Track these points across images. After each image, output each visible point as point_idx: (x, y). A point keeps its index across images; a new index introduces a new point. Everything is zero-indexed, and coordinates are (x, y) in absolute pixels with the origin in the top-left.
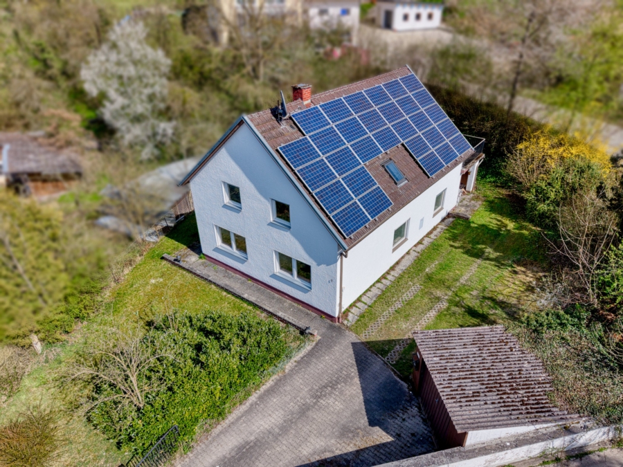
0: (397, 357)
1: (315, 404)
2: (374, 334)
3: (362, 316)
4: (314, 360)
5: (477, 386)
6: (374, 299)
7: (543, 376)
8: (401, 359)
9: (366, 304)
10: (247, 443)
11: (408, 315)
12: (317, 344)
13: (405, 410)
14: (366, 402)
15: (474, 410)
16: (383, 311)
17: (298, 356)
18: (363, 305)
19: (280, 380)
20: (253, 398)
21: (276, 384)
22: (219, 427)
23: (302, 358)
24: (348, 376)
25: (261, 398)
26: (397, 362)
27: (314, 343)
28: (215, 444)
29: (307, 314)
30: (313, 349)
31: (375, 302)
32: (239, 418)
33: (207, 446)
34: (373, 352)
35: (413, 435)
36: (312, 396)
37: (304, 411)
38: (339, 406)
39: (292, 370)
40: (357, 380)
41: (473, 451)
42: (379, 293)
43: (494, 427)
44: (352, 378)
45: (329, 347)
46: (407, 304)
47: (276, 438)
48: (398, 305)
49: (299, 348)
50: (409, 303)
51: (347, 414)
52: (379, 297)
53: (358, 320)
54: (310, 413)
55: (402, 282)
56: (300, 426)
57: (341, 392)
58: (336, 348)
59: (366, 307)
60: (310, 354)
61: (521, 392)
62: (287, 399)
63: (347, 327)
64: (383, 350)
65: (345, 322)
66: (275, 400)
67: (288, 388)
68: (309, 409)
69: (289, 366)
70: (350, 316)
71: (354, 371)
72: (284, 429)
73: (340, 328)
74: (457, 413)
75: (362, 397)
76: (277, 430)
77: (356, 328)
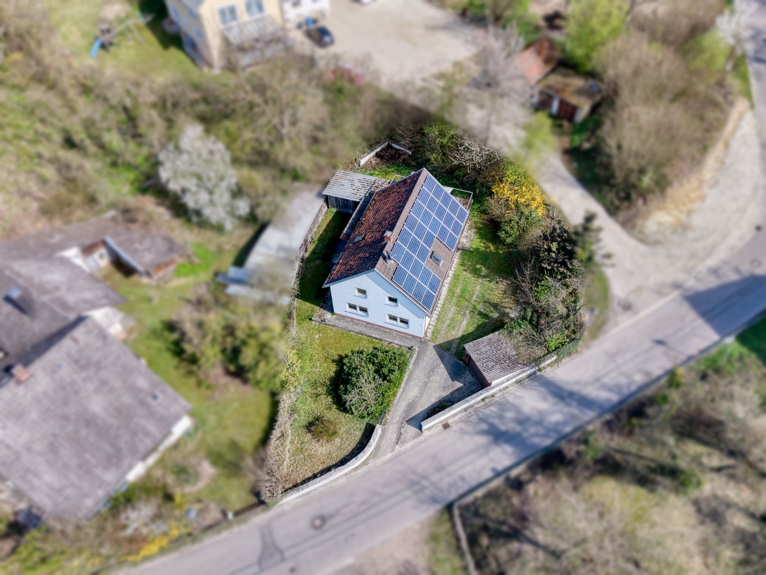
0: (455, 351)
1: (429, 380)
2: (441, 340)
3: (433, 333)
4: (420, 361)
5: (493, 363)
6: (436, 321)
7: (514, 353)
8: (457, 351)
9: (433, 325)
10: (410, 403)
11: (454, 327)
12: (418, 353)
13: (464, 373)
14: (449, 374)
15: (493, 373)
16: (442, 327)
17: (412, 361)
18: (432, 326)
19: (410, 374)
20: (403, 385)
21: (409, 376)
22: (396, 400)
23: (415, 361)
24: (437, 364)
25: (406, 384)
26: (455, 353)
27: (417, 353)
28: (398, 407)
29: (407, 338)
30: (417, 355)
31: (437, 323)
32: (401, 395)
33: (395, 408)
34: (444, 351)
35: (470, 383)
36: (426, 378)
37: (426, 384)
38: (438, 379)
39: (413, 368)
40: (442, 366)
41: (494, 386)
42: (437, 317)
43: (500, 377)
44: (439, 365)
45: (424, 353)
46: (452, 320)
47: (420, 398)
48: (448, 322)
49: (411, 356)
50: (453, 319)
51: (443, 381)
52: (438, 319)
53: (432, 336)
54: (428, 385)
55: (446, 307)
56: (427, 391)
57: (437, 373)
58: (428, 353)
59: (434, 327)
60: (417, 358)
61: (507, 361)
62: (417, 381)
63: (428, 340)
64: (448, 348)
65: (427, 338)
66: (412, 383)
67: (415, 377)
68: (427, 383)
69: (411, 366)
70: (428, 334)
71: (439, 361)
72: (421, 393)
73: (425, 341)
74: (487, 376)
75: (446, 373)
76: (419, 395)
77: (432, 340)
